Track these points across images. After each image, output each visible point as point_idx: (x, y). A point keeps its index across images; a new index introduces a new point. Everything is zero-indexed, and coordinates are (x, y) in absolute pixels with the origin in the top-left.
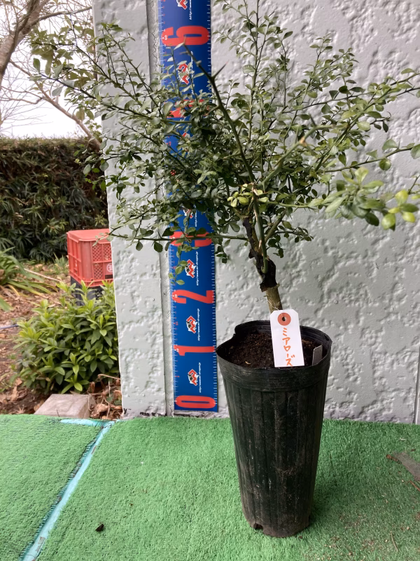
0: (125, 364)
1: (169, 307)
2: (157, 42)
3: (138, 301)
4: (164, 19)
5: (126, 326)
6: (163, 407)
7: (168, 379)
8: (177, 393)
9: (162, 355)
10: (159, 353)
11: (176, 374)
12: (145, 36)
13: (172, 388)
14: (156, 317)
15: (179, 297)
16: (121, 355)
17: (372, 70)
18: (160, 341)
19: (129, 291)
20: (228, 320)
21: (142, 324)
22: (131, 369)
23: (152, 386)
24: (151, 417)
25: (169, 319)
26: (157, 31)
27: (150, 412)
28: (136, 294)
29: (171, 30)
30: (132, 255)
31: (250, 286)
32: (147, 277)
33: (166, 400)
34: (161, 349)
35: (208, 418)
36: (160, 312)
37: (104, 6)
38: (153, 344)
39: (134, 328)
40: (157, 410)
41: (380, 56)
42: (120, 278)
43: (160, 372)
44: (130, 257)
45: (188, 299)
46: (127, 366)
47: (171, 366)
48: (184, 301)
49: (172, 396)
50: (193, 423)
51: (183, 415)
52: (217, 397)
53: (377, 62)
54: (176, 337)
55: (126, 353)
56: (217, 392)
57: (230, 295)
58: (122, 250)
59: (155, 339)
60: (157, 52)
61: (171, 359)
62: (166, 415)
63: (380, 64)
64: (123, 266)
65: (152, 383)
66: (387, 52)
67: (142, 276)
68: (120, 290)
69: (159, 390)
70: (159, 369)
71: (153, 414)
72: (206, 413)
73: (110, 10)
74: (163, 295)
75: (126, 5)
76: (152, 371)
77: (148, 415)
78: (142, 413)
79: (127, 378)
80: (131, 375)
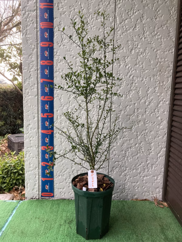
0: (27, 183)
1: (40, 167)
2: (40, 99)
3: (31, 165)
4: (41, 94)
5: (28, 172)
6: (38, 196)
7: (39, 188)
8: (42, 192)
9: (38, 181)
10: (37, 180)
11: (42, 186)
12: (37, 97)
13: (40, 190)
14: (36, 170)
15: (43, 164)
16: (26, 181)
17: (93, 109)
18: (37, 177)
19: (29, 162)
20: (57, 171)
21: (32, 172)
22: (28, 185)
23: (35, 190)
24: (34, 199)
25: (40, 170)
26: (40, 96)
27: (34, 198)
28: (31, 163)
29: (43, 97)
30: (30, 152)
31: (63, 161)
32: (34, 158)
33: (39, 194)
34: (38, 179)
35: (51, 200)
36: (38, 168)
37: (26, 89)
38: (35, 177)
39: (30, 173)
40: (36, 197)
41: (95, 106)
42: (26, 159)
43: (37, 186)
44: (30, 153)
45: (46, 165)
46: (27, 184)
47: (40, 184)
48: (44, 165)
49: (40, 193)
50: (46, 201)
51: (44, 199)
52: (54, 193)
53: (94, 107)
54: (42, 175)
55: (27, 180)
56: (54, 191)
57: (58, 163)
58: (27, 151)
59: (36, 176)
60: (40, 101)
61: (40, 182)
62: (38, 199)
63: (95, 108)
64: (27, 155)
65: (35, 189)
66: (96, 106)
67: (33, 158)
68: (26, 162)
69: (37, 191)
70: (37, 185)
71: (35, 199)
72: (50, 198)
73: (28, 90)
74: (39, 163)
75: (32, 90)
76: (35, 186)
77: (33, 199)
78: (31, 198)
79: (27, 188)
80: (28, 187)
